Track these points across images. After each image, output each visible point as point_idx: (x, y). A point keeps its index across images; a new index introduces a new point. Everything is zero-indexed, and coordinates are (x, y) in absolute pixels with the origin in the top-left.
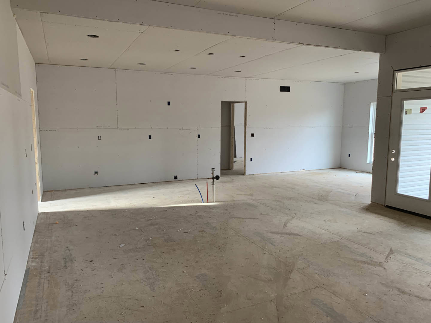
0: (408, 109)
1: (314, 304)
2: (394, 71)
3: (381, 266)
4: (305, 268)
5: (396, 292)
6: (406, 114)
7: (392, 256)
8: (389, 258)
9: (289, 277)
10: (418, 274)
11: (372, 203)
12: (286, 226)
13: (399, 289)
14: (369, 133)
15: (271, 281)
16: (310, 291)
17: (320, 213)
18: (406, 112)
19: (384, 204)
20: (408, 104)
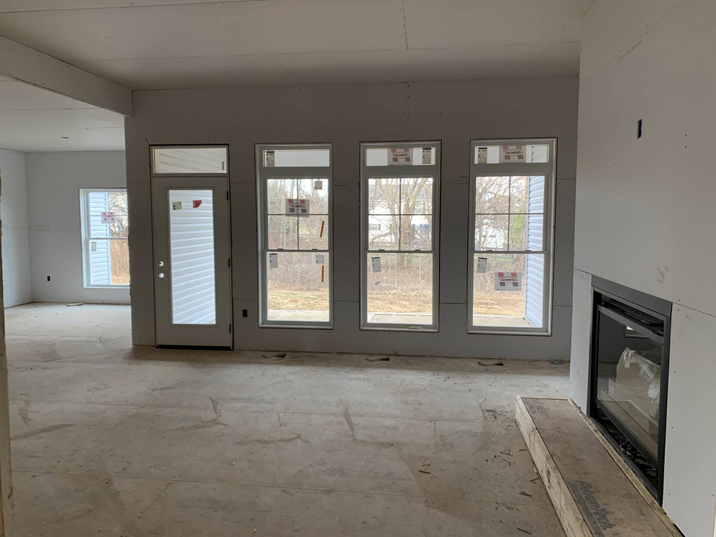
0: (176, 203)
1: (187, 507)
2: (150, 145)
3: (218, 423)
4: (126, 468)
5: (259, 445)
6: (174, 209)
7: (219, 407)
8: (218, 411)
9: (113, 492)
10: (262, 416)
11: (135, 347)
12: (30, 420)
13: (259, 441)
14: (81, 238)
15: (91, 511)
16: (165, 494)
17: (68, 380)
18: (174, 206)
19: (153, 345)
20: (175, 196)
